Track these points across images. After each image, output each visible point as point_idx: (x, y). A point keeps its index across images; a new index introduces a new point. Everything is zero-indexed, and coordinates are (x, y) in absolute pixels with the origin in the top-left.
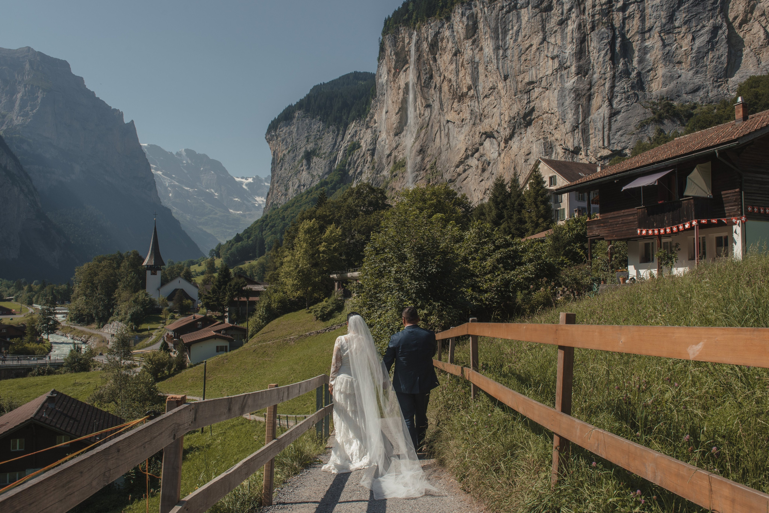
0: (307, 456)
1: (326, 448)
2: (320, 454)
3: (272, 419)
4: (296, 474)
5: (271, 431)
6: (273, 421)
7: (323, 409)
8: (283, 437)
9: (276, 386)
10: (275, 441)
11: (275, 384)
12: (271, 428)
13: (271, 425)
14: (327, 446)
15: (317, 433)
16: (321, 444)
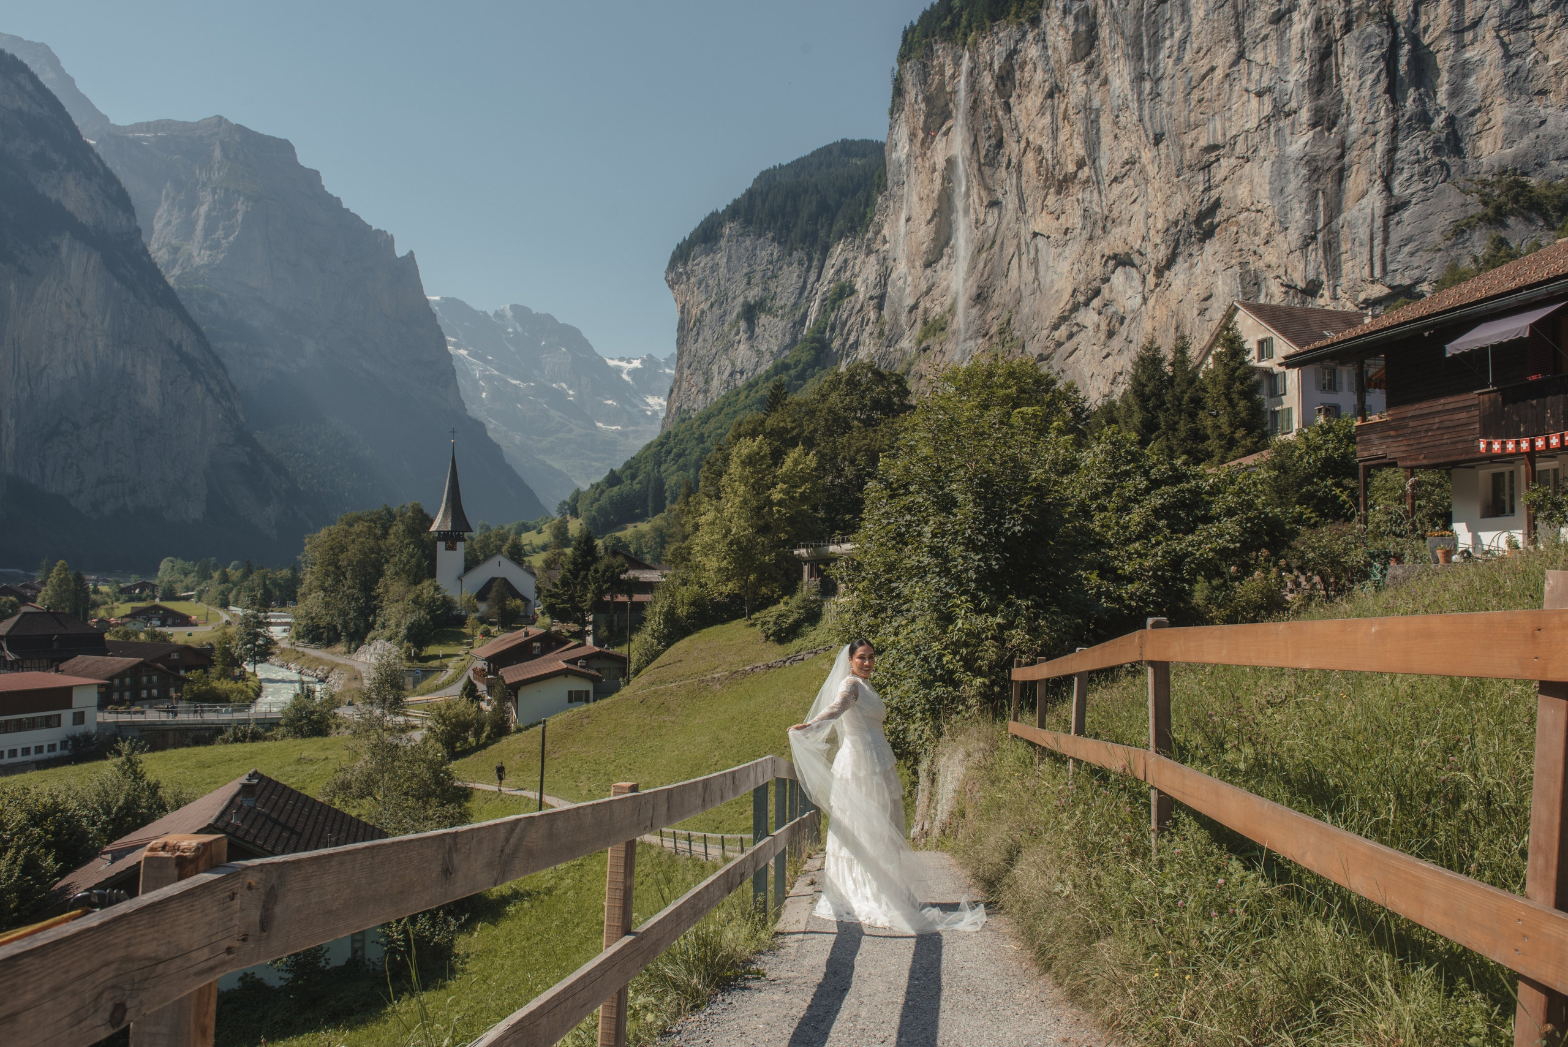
0: (728, 957)
1: (777, 934)
2: (760, 952)
3: (621, 877)
4: (696, 1008)
5: (618, 912)
6: (625, 883)
7: (768, 839)
8: (653, 927)
9: (634, 788)
10: (628, 939)
11: (630, 784)
12: (618, 904)
13: (619, 895)
14: (779, 927)
15: (755, 897)
16: (764, 923)
